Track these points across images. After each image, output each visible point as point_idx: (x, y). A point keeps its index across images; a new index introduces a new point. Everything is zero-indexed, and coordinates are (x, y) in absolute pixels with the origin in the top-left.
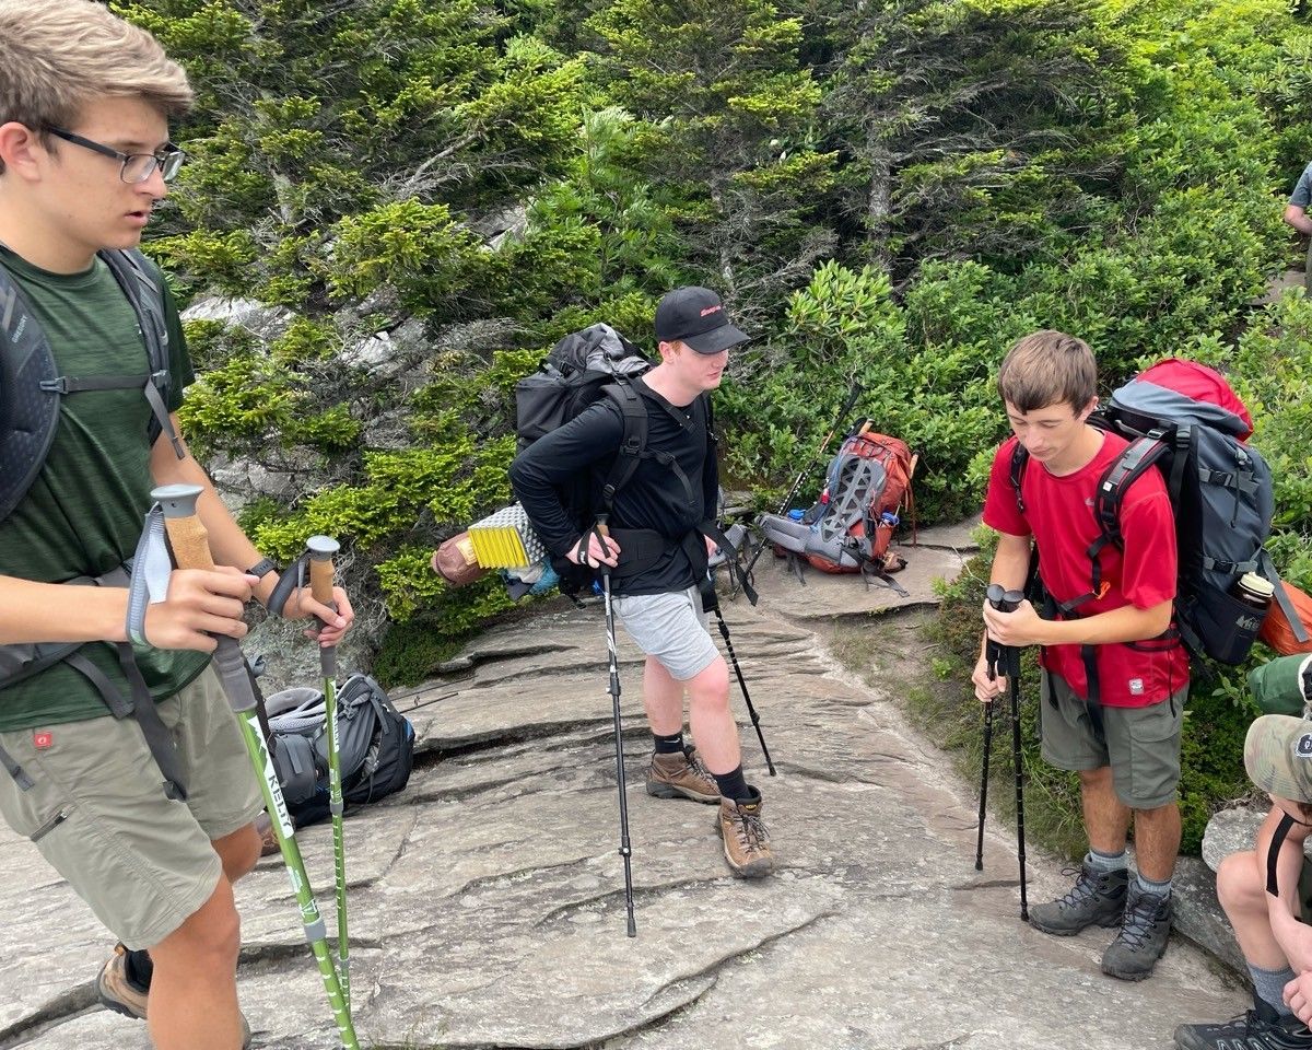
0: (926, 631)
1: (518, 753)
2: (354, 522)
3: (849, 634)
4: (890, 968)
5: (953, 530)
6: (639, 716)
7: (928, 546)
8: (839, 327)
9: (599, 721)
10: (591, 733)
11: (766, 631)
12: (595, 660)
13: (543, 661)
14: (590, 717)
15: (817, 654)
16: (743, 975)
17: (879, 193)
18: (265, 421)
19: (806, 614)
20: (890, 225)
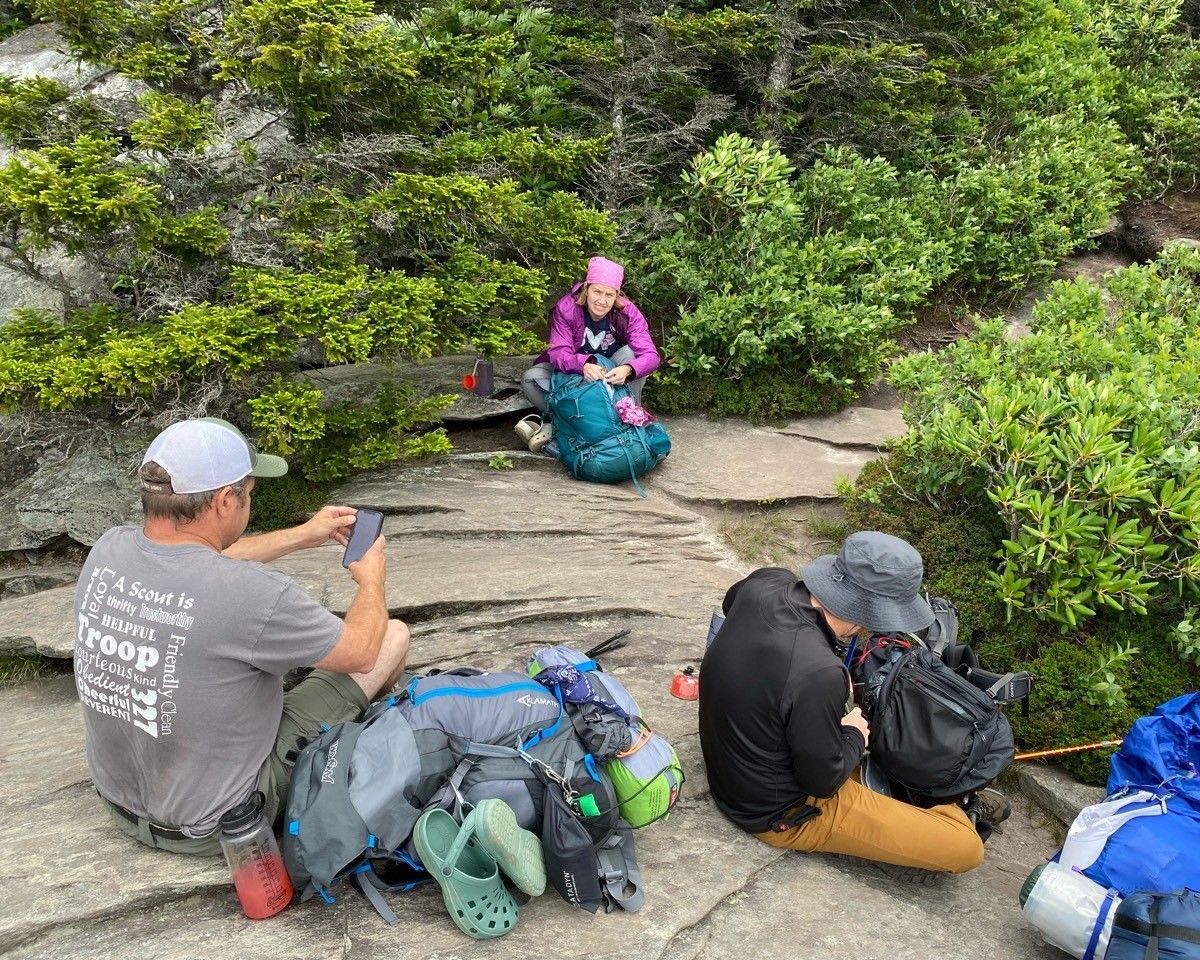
0: (814, 526)
1: (428, 633)
2: (227, 348)
3: (736, 522)
4: (878, 911)
5: (827, 423)
6: (552, 599)
7: (805, 437)
8: (741, 198)
9: (512, 602)
10: (506, 614)
11: (656, 511)
12: (485, 527)
13: (429, 522)
14: (503, 598)
15: (707, 539)
16: (735, 918)
17: (781, 66)
18: (126, 215)
19: (692, 496)
20: (788, 101)
